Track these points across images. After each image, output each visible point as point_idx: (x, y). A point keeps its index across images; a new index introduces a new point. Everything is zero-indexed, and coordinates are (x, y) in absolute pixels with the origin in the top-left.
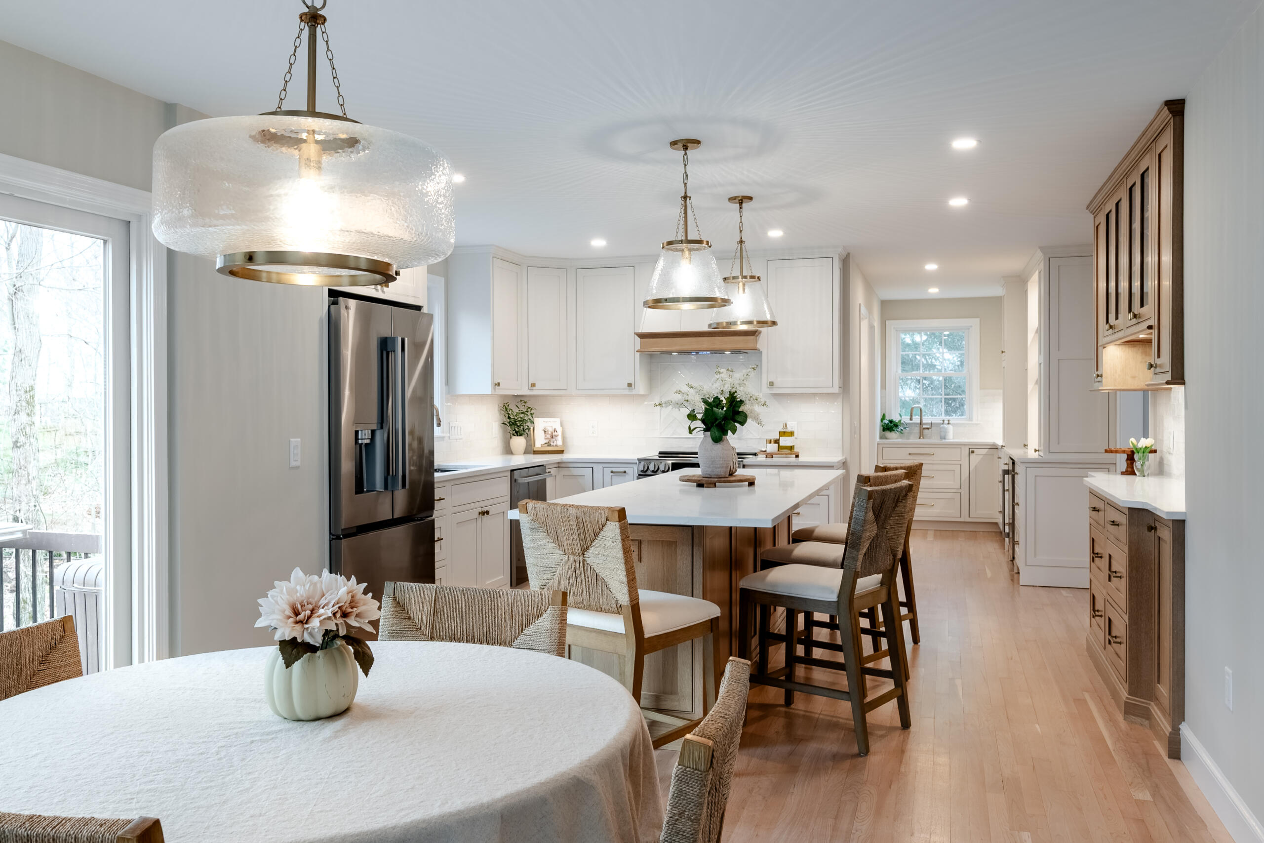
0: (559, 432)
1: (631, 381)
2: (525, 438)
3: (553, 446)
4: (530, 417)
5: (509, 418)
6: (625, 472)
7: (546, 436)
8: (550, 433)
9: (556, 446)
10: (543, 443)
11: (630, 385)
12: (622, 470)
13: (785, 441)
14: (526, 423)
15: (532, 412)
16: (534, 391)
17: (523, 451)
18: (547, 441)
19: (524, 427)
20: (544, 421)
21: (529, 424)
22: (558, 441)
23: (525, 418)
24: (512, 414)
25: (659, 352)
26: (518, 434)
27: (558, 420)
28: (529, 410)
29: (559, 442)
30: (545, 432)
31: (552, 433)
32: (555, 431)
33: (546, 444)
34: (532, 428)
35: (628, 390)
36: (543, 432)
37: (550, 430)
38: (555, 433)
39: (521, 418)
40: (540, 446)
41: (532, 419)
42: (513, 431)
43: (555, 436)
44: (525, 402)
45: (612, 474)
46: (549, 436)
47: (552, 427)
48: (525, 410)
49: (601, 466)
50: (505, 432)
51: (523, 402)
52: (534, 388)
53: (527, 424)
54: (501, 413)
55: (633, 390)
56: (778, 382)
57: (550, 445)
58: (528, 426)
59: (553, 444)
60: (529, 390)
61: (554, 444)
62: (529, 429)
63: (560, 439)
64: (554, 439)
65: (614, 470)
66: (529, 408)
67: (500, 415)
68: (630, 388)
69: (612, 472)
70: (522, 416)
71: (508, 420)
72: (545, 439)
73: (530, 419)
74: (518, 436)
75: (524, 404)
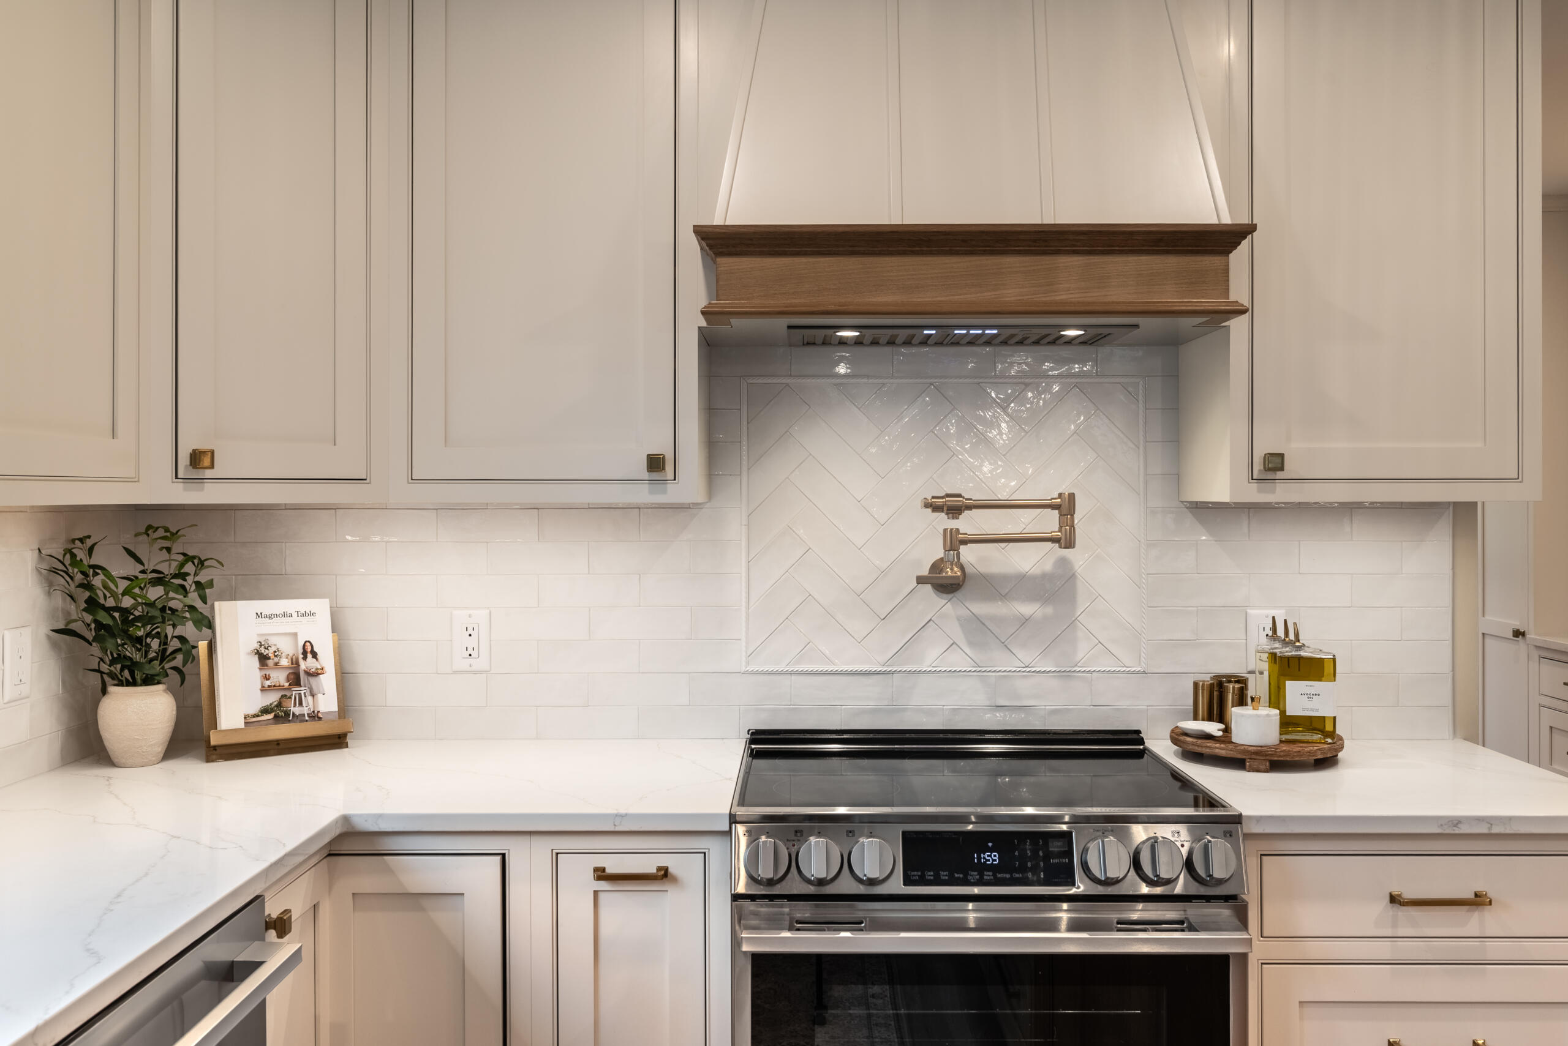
0: (327, 659)
1: (661, 446)
2: (170, 690)
3: (299, 718)
4: (193, 598)
5: (92, 605)
6: (664, 874)
7: (267, 678)
8: (285, 662)
9: (315, 716)
10: (255, 709)
11: (655, 463)
12: (647, 865)
13: (1309, 696)
14: (174, 626)
15: (203, 578)
16: (208, 486)
17: (160, 749)
18: (273, 698)
19: (164, 643)
20: (259, 615)
21: (188, 630)
22: (320, 696)
23: (173, 604)
24: (106, 587)
25: (783, 322)
26: (138, 676)
27: (321, 607)
28: (189, 568)
29: (327, 702)
30: (263, 659)
31: (298, 664)
32: (309, 651)
33: (265, 711)
34: (203, 645)
35: (645, 487)
36: (255, 661)
37: (287, 648)
38: (309, 664)
39: (152, 605)
40: (240, 724)
41: (198, 604)
42: (113, 662)
43: (308, 674)
44: (173, 536)
45: (603, 885)
46: (279, 677)
47: (295, 635)
48: (167, 569)
49: (543, 849)
50: (72, 667)
51: (161, 533)
52: (209, 473)
53: (179, 631)
54: (51, 584)
55: (671, 486)
56: (1296, 454)
57: (287, 714)
58: (182, 639)
59: (297, 710)
60: (180, 486)
61: (305, 710)
62: (187, 649)
63: (328, 683)
64: (303, 690)
65: (614, 865)
66: (188, 558)
67: (49, 594)
68: (655, 476)
69: (601, 874)
70: (155, 593)
71: (88, 618)
72: (263, 689)
73: (192, 608)
74: (133, 683)
75: (167, 544)
